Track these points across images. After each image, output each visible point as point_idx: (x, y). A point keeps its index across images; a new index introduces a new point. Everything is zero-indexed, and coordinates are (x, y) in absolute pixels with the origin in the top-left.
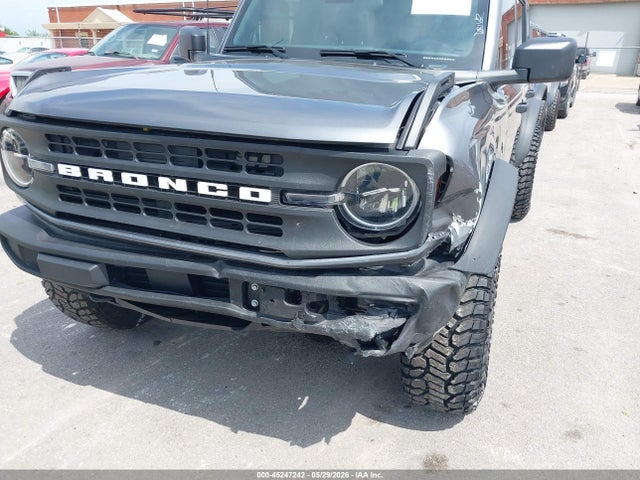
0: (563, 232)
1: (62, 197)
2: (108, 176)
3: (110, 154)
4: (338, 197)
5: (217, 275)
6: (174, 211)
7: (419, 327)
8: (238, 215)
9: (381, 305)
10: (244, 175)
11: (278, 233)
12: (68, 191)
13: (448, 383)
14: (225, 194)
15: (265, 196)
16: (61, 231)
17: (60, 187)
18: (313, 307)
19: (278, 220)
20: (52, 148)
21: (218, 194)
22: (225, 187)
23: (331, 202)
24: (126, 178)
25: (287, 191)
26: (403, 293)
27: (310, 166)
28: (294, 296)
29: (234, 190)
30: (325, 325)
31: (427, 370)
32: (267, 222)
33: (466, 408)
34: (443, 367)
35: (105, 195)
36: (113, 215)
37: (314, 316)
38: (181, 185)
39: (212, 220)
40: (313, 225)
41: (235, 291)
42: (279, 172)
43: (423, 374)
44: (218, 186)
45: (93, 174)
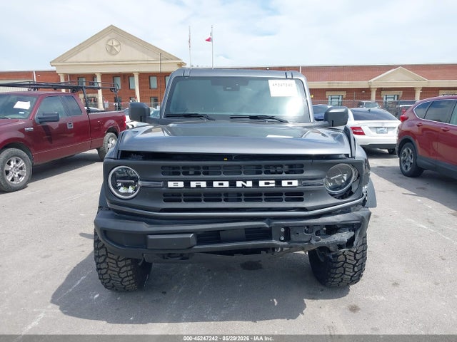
1: (166, 200)
2: (203, 184)
4: (324, 180)
5: (268, 226)
6: (243, 197)
8: (281, 194)
10: (284, 175)
11: (301, 200)
13: (354, 266)
14: (274, 185)
15: (295, 183)
18: (318, 233)
19: (301, 193)
20: (163, 173)
21: (270, 185)
22: (274, 182)
23: (321, 183)
24: (216, 184)
26: (356, 219)
27: (313, 167)
29: (278, 182)
30: (324, 241)
31: (345, 262)
32: (296, 195)
33: (358, 280)
34: (352, 258)
37: (319, 237)
38: (249, 184)
39: (266, 199)
40: (318, 193)
41: (276, 233)
43: (343, 265)
44: (270, 182)
45: (194, 184)
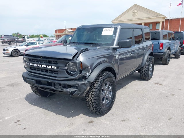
0: (157, 84)
1: (31, 69)
2: (36, 65)
3: (40, 62)
4: (66, 68)
5: (50, 81)
6: (44, 71)
7: (79, 90)
8: (52, 71)
9: (74, 87)
10: (53, 64)
11: (57, 74)
12: (31, 68)
13: (92, 105)
15: (55, 68)
16: (30, 75)
17: (30, 67)
18: (63, 87)
19: (57, 72)
20: (29, 61)
23: (65, 69)
24: (38, 65)
25: (59, 67)
28: (60, 85)
29: (51, 67)
32: (55, 72)
35: (36, 68)
36: (37, 72)
37: (63, 88)
38: (45, 66)
39: (49, 72)
40: (62, 72)
41: (53, 84)
42: (57, 64)
44: (49, 66)
45: (34, 65)
